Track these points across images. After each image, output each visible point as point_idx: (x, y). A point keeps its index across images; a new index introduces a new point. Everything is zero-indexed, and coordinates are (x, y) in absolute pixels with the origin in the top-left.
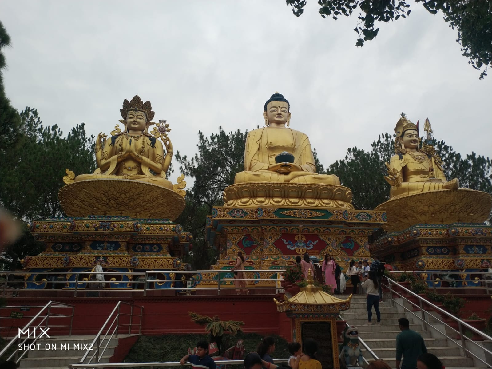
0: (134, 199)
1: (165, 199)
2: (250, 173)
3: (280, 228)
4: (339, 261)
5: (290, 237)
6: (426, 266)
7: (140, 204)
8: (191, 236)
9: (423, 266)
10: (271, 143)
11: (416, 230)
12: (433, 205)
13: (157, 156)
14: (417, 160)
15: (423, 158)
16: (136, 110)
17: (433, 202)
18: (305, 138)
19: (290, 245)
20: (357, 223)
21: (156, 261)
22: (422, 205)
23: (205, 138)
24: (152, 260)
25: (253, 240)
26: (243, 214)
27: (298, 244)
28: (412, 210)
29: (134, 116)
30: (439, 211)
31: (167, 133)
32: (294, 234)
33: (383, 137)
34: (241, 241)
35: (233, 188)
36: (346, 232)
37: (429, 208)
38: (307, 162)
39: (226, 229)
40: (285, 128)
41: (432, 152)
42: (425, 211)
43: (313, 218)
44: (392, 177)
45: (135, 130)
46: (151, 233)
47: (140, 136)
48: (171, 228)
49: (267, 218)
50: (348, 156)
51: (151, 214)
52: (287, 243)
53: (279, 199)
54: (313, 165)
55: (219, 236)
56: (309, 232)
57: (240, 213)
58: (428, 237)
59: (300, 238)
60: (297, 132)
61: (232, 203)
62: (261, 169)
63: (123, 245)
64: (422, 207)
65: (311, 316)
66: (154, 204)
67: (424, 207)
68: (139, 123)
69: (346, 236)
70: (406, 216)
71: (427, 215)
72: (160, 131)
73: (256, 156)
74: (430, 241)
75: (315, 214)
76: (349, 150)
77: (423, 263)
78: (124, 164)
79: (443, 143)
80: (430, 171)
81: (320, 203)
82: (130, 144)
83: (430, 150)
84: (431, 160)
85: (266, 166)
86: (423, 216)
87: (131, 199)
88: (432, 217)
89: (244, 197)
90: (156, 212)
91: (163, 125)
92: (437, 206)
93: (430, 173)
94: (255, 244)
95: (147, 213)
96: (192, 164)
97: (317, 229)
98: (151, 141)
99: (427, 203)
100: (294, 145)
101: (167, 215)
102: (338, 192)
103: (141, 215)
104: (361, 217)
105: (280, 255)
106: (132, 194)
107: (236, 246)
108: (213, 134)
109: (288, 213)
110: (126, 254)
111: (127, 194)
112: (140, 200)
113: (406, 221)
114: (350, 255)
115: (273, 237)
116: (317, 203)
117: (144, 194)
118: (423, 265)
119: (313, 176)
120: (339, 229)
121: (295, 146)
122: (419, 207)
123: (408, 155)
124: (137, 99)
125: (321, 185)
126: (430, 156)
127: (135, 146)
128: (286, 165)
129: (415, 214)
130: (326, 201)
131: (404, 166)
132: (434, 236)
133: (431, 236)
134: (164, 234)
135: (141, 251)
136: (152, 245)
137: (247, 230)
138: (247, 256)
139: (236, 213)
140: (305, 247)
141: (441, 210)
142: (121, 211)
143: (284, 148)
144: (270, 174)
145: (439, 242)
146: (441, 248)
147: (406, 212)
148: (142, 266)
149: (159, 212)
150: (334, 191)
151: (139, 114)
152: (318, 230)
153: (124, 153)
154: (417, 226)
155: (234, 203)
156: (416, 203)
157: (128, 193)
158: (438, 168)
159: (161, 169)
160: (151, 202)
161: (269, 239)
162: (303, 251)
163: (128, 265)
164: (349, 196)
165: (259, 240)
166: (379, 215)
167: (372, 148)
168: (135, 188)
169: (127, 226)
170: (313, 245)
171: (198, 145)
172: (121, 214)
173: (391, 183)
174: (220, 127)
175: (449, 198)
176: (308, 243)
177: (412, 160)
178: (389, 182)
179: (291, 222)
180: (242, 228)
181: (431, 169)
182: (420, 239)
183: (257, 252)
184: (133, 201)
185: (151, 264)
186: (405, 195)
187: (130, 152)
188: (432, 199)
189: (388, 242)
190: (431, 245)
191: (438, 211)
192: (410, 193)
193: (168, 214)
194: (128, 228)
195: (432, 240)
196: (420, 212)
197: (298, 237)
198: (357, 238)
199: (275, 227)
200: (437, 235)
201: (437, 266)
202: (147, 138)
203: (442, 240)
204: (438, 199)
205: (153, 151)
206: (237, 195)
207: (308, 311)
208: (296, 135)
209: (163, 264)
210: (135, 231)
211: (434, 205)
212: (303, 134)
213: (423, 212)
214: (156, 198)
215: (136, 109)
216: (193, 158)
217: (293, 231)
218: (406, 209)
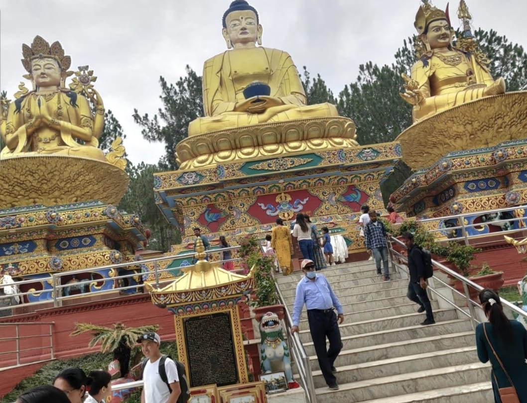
0: (45, 180)
1: (92, 174)
2: (207, 119)
3: (253, 189)
4: (339, 220)
5: (269, 199)
6: (465, 209)
7: (57, 185)
8: (137, 219)
9: (460, 210)
10: (236, 72)
11: (446, 161)
12: (470, 122)
13: (82, 117)
14: (450, 63)
15: (457, 59)
16: (41, 58)
17: (470, 119)
18: (284, 57)
19: (271, 209)
20: (361, 165)
21: (87, 258)
22: (455, 125)
23: (169, 85)
24: (81, 258)
25: (220, 211)
26: (198, 179)
27: (282, 207)
28: (442, 135)
29: (40, 66)
30: (480, 129)
31: (92, 83)
32: (274, 194)
33: (410, 42)
34: (202, 215)
35: (185, 144)
36: (347, 179)
37: (465, 128)
38: (292, 91)
39: (179, 202)
40: (256, 47)
41: (471, 48)
42: (461, 132)
43: (295, 167)
44: (411, 92)
45: (46, 85)
46: (75, 223)
47: (53, 93)
48: (101, 211)
49: (231, 178)
50: (361, 76)
51: (77, 197)
52: (265, 208)
53: (250, 150)
54: (301, 94)
55: (176, 213)
56: (294, 188)
57: (194, 177)
58: (464, 168)
59: (283, 198)
60: (274, 51)
61: (186, 165)
62: (225, 112)
63: (40, 244)
64: (454, 128)
65: (197, 308)
66: (77, 183)
67: (457, 128)
68: (49, 75)
69: (348, 184)
70: (435, 145)
71: (464, 138)
72: (82, 82)
73: (218, 94)
74: (469, 174)
75: (297, 161)
76: (362, 67)
77: (459, 205)
78: (38, 136)
79: (493, 34)
80: (468, 76)
81: (308, 146)
82: (39, 105)
83: (468, 45)
84: (470, 59)
85: (231, 106)
86: (459, 141)
87: (42, 180)
88: (470, 139)
89: (201, 155)
90: (83, 193)
91: (84, 72)
92: (476, 122)
93: (468, 78)
94: (223, 215)
95: (71, 197)
96: (156, 124)
97: (305, 181)
98: (70, 99)
99: (461, 121)
100: (269, 69)
101: (101, 195)
102: (333, 126)
103: (63, 200)
104: (364, 155)
105: (257, 226)
106: (41, 174)
107: (196, 223)
108: (181, 79)
109: (260, 166)
110: (44, 256)
111: (34, 175)
112: (55, 180)
113: (436, 151)
114: (356, 209)
115: (245, 203)
116: (304, 147)
117: (58, 171)
118: (460, 208)
119: (298, 109)
120: (335, 177)
121: (271, 70)
122: (450, 128)
123: (436, 57)
124: (39, 40)
125: (308, 120)
126: (468, 54)
127: (49, 109)
128: (258, 100)
129: (446, 139)
130: (316, 142)
131: (431, 74)
132: (473, 165)
133: (469, 166)
134: (93, 221)
135: (68, 249)
136: (80, 238)
137: (208, 199)
138: (213, 234)
139: (187, 179)
140: (292, 209)
141: (482, 128)
142: (34, 198)
143: (256, 76)
144: (236, 116)
145: (483, 173)
146: (486, 180)
147: (433, 138)
148: (70, 267)
149: (88, 192)
150: (327, 125)
151: (47, 62)
152: (307, 184)
153: (33, 120)
154: (449, 156)
155: (189, 165)
156: (446, 124)
157: (35, 173)
158: (482, 70)
159: (91, 135)
160: (71, 180)
161: (240, 207)
162: (289, 215)
163: (48, 269)
164: (349, 129)
165: (227, 210)
166: (390, 149)
167: (396, 60)
168: (43, 165)
169: (39, 217)
170: (301, 204)
171: (161, 97)
172: (35, 202)
173: (411, 101)
174: (188, 67)
175: (492, 107)
176: (295, 202)
177: (442, 64)
178: (407, 100)
179: (267, 178)
180: (201, 197)
181: (468, 72)
182: (453, 173)
183: (226, 227)
184: (46, 184)
185: (81, 264)
186: (431, 114)
187: (41, 117)
188: (467, 114)
189: (412, 184)
190: (471, 178)
191: (478, 130)
192: (438, 110)
193: (102, 193)
194: (40, 220)
195: (472, 172)
196: (453, 135)
197: (281, 198)
198: (364, 186)
199: (246, 189)
200: (478, 164)
201: (480, 206)
202: (64, 95)
203: (486, 169)
204: (476, 112)
205: (76, 111)
206: (192, 154)
207: (186, 302)
208: (273, 55)
209: (97, 261)
210: (50, 223)
211: (472, 121)
212: (283, 52)
213: (458, 135)
214: (78, 174)
215: (41, 56)
216: (156, 116)
217: (273, 190)
218: (434, 135)
